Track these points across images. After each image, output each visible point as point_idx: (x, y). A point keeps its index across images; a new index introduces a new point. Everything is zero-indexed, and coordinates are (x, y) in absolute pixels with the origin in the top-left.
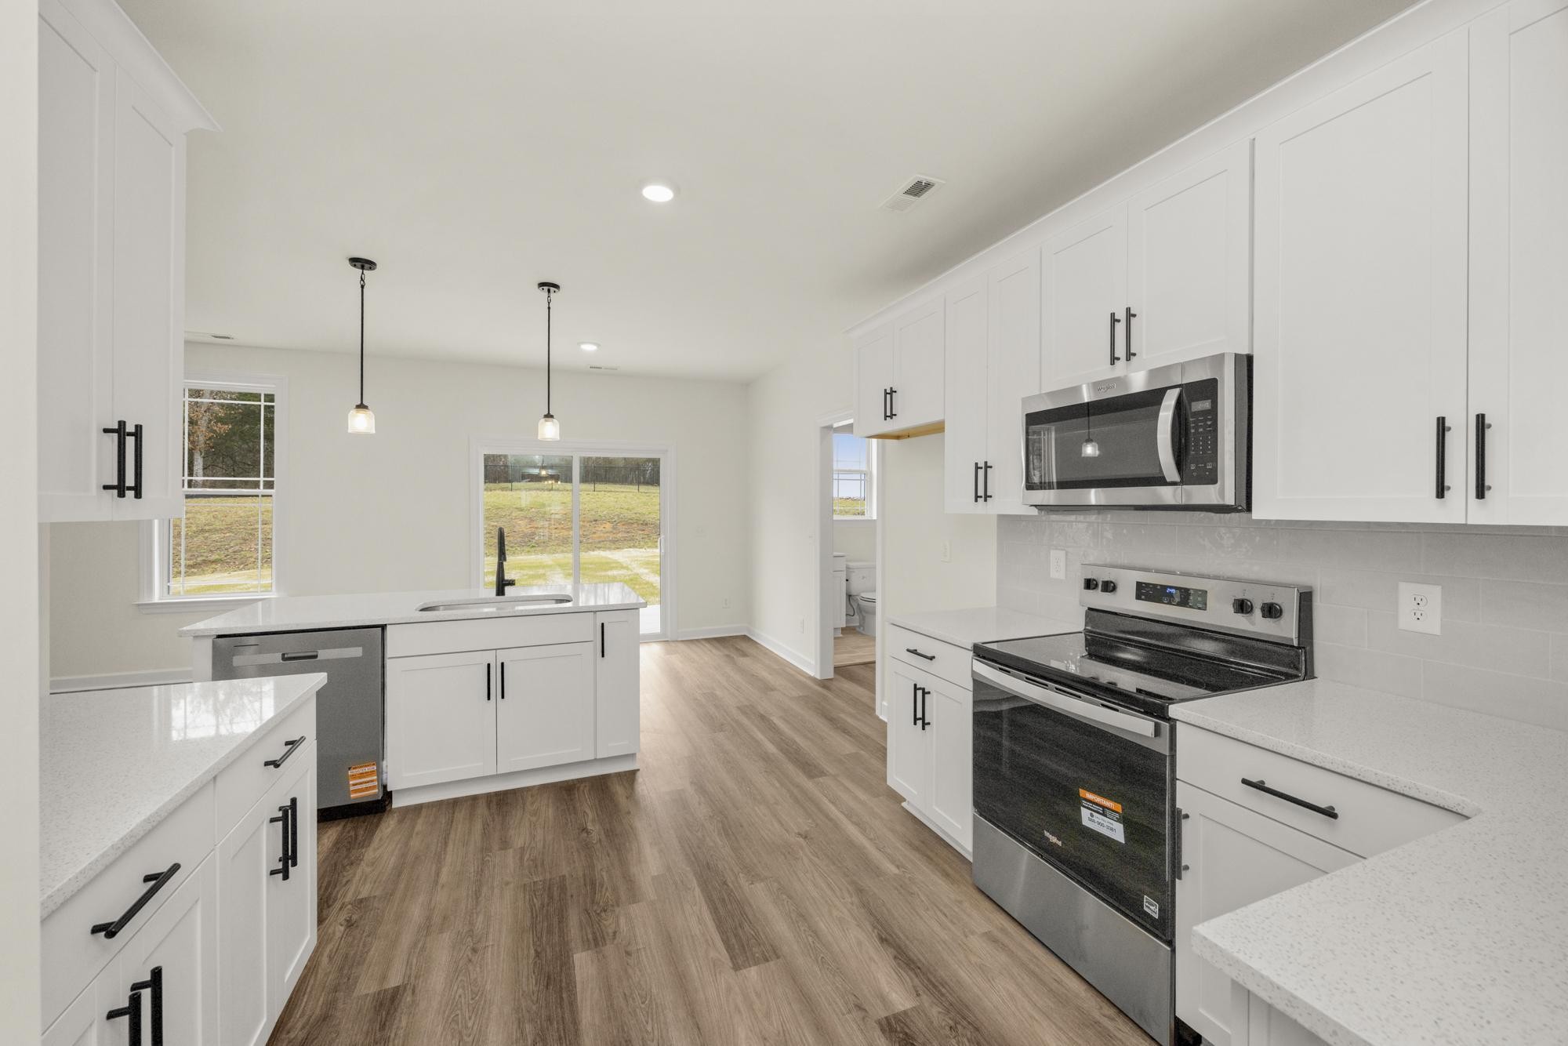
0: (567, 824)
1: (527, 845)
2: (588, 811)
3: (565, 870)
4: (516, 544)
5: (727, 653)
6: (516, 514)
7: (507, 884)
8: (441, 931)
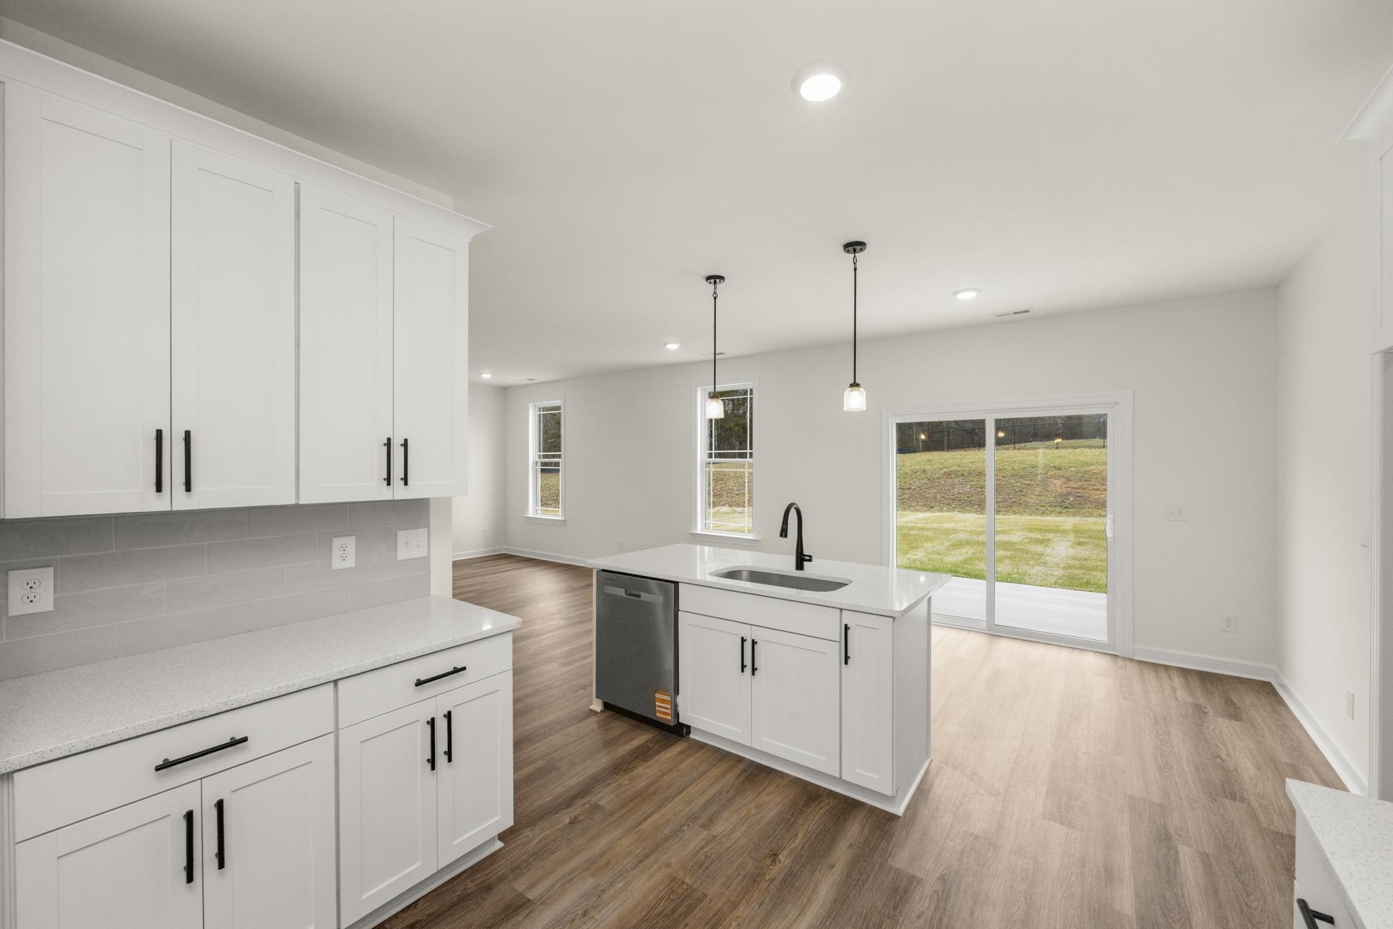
0: (770, 837)
1: (719, 837)
2: (800, 836)
3: (712, 891)
4: (1047, 503)
5: (1202, 701)
6: (1052, 473)
7: (668, 866)
8: (592, 875)
